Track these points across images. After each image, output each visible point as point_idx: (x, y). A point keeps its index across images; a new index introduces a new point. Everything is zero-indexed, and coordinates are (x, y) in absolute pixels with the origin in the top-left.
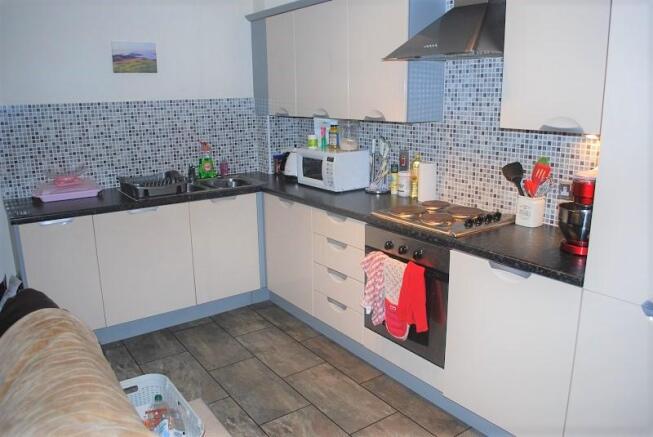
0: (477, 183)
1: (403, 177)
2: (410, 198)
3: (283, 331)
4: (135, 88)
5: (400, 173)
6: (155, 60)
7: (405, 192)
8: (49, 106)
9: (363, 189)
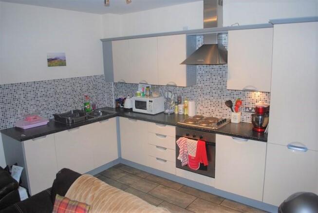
0: (213, 108)
1: (181, 106)
2: (184, 115)
3: (135, 175)
4: (58, 73)
5: (179, 105)
6: (65, 60)
7: (182, 113)
8: (21, 83)
9: (163, 112)
